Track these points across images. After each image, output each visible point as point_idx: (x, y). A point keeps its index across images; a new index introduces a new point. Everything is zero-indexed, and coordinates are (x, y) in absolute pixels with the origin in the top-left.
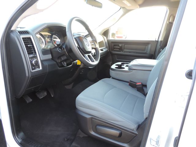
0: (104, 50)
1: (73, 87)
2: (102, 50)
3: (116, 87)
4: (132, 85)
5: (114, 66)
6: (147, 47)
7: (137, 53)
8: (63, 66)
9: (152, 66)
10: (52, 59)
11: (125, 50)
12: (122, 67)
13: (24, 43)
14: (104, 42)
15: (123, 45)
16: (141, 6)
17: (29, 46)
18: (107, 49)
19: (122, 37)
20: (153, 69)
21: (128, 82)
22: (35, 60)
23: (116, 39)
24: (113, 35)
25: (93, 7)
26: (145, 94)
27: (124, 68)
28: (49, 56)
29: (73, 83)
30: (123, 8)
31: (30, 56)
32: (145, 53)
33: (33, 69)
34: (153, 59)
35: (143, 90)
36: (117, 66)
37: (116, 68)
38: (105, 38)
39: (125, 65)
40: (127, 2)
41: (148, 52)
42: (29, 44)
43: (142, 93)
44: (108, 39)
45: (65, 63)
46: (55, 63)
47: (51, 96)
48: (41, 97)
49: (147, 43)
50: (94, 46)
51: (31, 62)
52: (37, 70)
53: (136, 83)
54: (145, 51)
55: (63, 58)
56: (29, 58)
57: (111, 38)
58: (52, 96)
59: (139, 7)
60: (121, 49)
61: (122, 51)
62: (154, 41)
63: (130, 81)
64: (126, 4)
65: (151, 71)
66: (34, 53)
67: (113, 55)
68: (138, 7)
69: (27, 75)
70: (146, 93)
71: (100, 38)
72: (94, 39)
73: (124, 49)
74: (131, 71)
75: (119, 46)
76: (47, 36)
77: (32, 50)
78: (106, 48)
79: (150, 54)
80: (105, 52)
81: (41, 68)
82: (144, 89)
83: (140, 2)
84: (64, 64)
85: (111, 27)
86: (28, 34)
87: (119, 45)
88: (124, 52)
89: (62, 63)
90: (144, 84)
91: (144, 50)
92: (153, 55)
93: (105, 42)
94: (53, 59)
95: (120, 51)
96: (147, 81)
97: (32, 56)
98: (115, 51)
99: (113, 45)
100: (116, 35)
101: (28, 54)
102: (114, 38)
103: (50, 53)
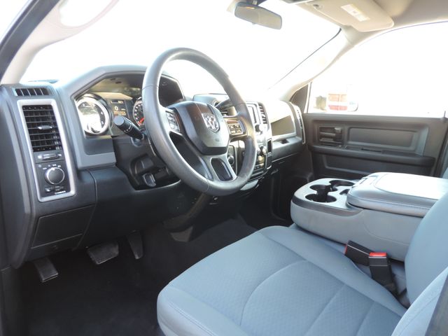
0: (291, 142)
1: (192, 237)
2: (284, 141)
3: (305, 260)
4: (357, 255)
5: (303, 192)
6: (415, 135)
7: (385, 151)
8: (145, 187)
9: (427, 203)
10: (117, 164)
11: (351, 142)
12: (330, 194)
13: (27, 119)
14: (293, 120)
15: (346, 128)
16: (399, 20)
17: (40, 128)
18: (300, 139)
19: (345, 108)
20: (429, 213)
21: (344, 245)
22: (53, 169)
23: (329, 111)
24: (321, 100)
25: (256, 25)
26: (400, 292)
27: (334, 199)
28: (109, 158)
29: (191, 228)
30: (348, 28)
31: (40, 157)
32: (412, 154)
33: (44, 194)
34: (434, 176)
35: (392, 278)
36: (315, 192)
37: (308, 197)
38: (296, 108)
39: (341, 188)
40: (356, 10)
41: (420, 150)
42: (39, 125)
43: (388, 289)
44: (305, 112)
45: (152, 178)
46: (124, 176)
47: (134, 257)
48: (102, 260)
49: (415, 126)
50: (240, 133)
51: (41, 174)
52: (61, 195)
53: (370, 251)
54: (411, 148)
55: (145, 165)
56: (36, 164)
57: (312, 108)
58: (137, 258)
59: (393, 24)
60: (339, 140)
61: (342, 144)
62: (439, 119)
63: (351, 243)
64: (353, 14)
65: (422, 217)
66: (58, 148)
67: (316, 153)
68: (390, 24)
69: (27, 210)
70: (401, 288)
71: (280, 110)
72: (244, 112)
73: (348, 140)
74: (353, 211)
75: (334, 131)
76: (120, 102)
77: (54, 140)
78: (298, 135)
79: (424, 156)
80: (295, 145)
81: (73, 192)
82: (397, 272)
83: (398, 10)
84: (149, 180)
85: (314, 81)
86: (47, 96)
87: (334, 128)
88: (348, 148)
89: (144, 176)
90: (396, 256)
91: (409, 144)
92: (434, 159)
93: (296, 120)
94: (119, 164)
95: (335, 145)
96: (406, 249)
97: (47, 155)
98: (323, 143)
99: (317, 127)
100: (328, 102)
101: (35, 150)
102: (322, 109)
103: (112, 148)
